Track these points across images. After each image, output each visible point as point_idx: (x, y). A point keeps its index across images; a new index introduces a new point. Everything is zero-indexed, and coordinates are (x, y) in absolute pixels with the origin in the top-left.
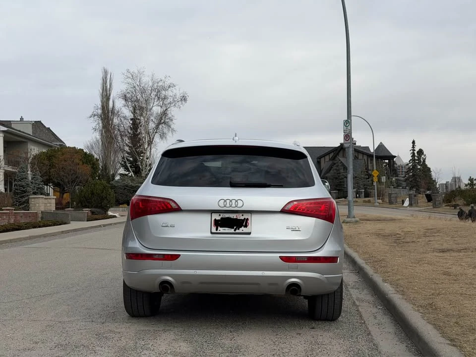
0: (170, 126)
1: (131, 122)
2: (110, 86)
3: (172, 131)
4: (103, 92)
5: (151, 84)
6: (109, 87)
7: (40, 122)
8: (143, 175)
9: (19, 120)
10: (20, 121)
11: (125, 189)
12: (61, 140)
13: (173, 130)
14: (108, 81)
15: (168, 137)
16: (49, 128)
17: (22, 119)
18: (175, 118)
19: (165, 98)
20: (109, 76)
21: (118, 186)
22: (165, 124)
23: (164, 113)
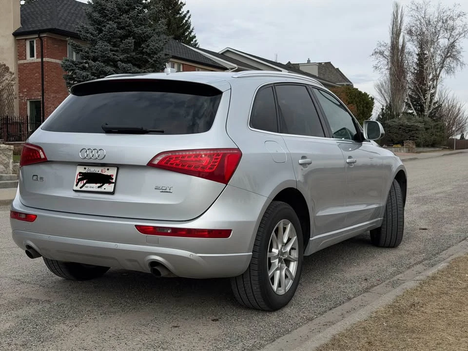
0: (457, 60)
1: (417, 57)
2: (401, 21)
3: (460, 65)
4: (393, 29)
5: (436, 15)
6: (399, 22)
7: (330, 63)
8: (426, 113)
9: (306, 62)
10: (308, 63)
11: (400, 128)
12: (348, 80)
13: (462, 64)
14: (399, 16)
15: (456, 71)
16: (338, 69)
17: (309, 61)
18: (463, 50)
19: (453, 29)
20: (400, 10)
21: (393, 125)
22: (452, 57)
23: (452, 46)
